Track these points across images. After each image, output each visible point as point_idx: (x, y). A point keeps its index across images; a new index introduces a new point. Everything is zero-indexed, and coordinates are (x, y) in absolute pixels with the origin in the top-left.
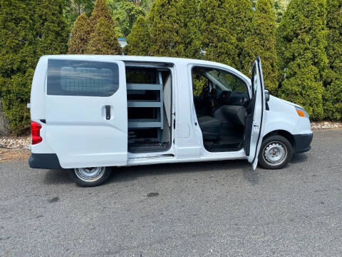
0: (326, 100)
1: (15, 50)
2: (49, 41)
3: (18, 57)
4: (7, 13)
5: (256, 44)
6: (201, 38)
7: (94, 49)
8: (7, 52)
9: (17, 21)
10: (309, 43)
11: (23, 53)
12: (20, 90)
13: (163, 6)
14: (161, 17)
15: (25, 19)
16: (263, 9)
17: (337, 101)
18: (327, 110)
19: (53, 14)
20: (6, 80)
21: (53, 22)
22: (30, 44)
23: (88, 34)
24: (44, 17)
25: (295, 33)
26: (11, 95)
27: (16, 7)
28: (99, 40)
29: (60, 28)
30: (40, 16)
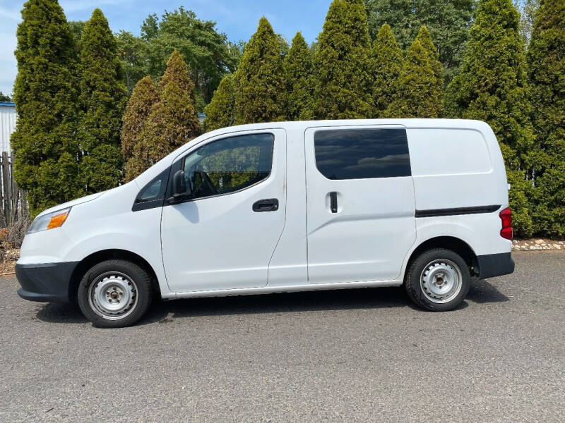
0: (537, 202)
1: (48, 128)
2: (96, 116)
3: (50, 138)
4: (41, 81)
6: (315, 105)
7: (156, 124)
8: (37, 131)
9: (54, 90)
11: (58, 131)
12: (48, 181)
13: (252, 61)
14: (249, 77)
15: (65, 87)
18: (539, 218)
19: (106, 80)
20: (33, 167)
21: (104, 90)
22: (70, 120)
23: (150, 104)
24: (92, 84)
25: (472, 93)
26: (39, 188)
27: (54, 71)
28: (164, 112)
29: (113, 98)
30: (88, 83)
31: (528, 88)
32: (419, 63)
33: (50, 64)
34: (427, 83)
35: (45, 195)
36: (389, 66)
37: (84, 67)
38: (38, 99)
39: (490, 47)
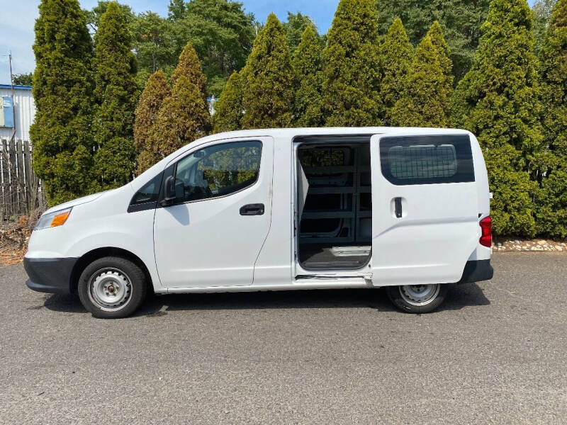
1: (64, 121)
2: (110, 109)
3: (65, 131)
4: (57, 75)
5: (411, 110)
7: (166, 119)
8: (53, 124)
9: (69, 84)
11: (73, 125)
12: (64, 172)
15: (80, 82)
19: (119, 74)
20: (51, 159)
21: (118, 84)
22: (85, 113)
23: (162, 99)
24: (106, 78)
25: (480, 92)
26: (55, 179)
27: (70, 66)
28: (174, 107)
29: (126, 92)
30: (103, 77)
31: (538, 88)
32: (427, 61)
33: (66, 59)
34: (434, 82)
35: (61, 186)
36: (399, 63)
37: (99, 62)
38: (54, 92)
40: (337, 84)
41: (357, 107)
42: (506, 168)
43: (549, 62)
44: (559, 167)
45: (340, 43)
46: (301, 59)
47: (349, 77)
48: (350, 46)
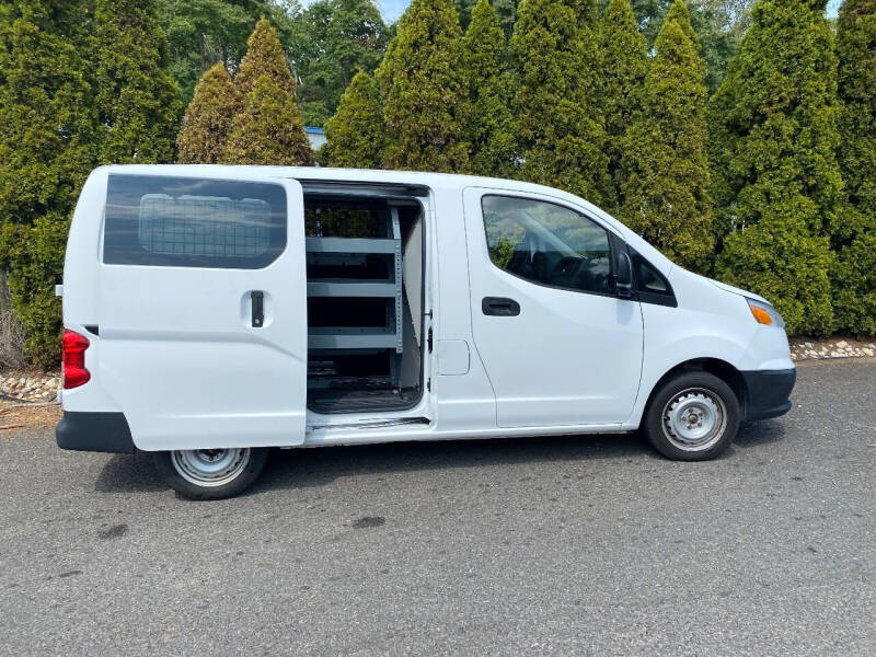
0: (841, 285)
1: (46, 154)
2: (130, 134)
3: (51, 173)
4: (27, 65)
5: (656, 141)
7: (244, 152)
8: (25, 160)
9: (52, 83)
10: (793, 138)
11: (64, 162)
12: (53, 254)
13: (416, 45)
14: (410, 72)
15: (72, 80)
16: (673, 52)
17: (870, 286)
18: (844, 309)
19: (143, 68)
20: (22, 228)
21: (142, 87)
22: (84, 139)
23: (230, 116)
24: (119, 74)
25: (755, 114)
26: (32, 267)
27: (50, 49)
28: (255, 130)
29: (158, 103)
30: (111, 73)
31: (838, 108)
32: (679, 61)
33: (42, 34)
34: (692, 95)
35: (46, 279)
36: (628, 63)
37: (102, 43)
38: (21, 100)
39: (788, 39)
40: (543, 94)
41: (575, 134)
42: (799, 233)
43: (849, 68)
44: (866, 229)
45: (546, 25)
46: (475, 52)
47: (562, 83)
48: (561, 32)
